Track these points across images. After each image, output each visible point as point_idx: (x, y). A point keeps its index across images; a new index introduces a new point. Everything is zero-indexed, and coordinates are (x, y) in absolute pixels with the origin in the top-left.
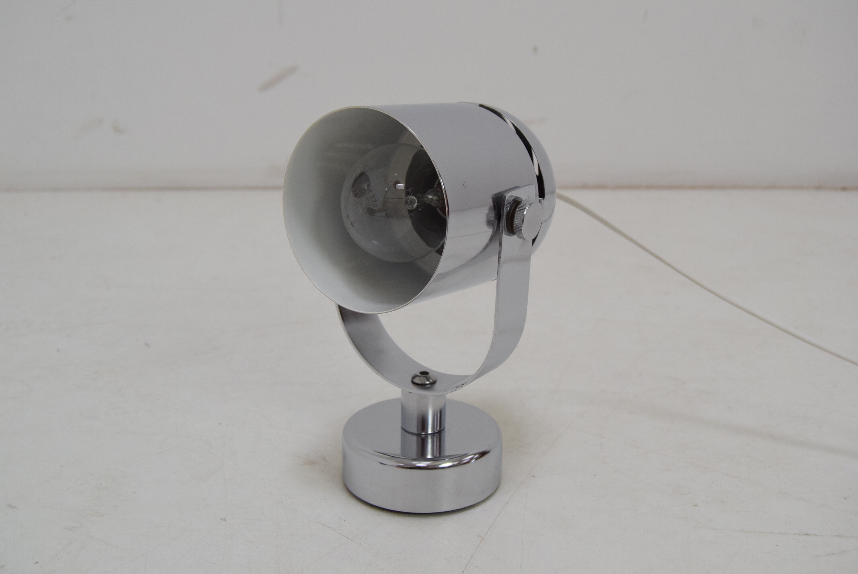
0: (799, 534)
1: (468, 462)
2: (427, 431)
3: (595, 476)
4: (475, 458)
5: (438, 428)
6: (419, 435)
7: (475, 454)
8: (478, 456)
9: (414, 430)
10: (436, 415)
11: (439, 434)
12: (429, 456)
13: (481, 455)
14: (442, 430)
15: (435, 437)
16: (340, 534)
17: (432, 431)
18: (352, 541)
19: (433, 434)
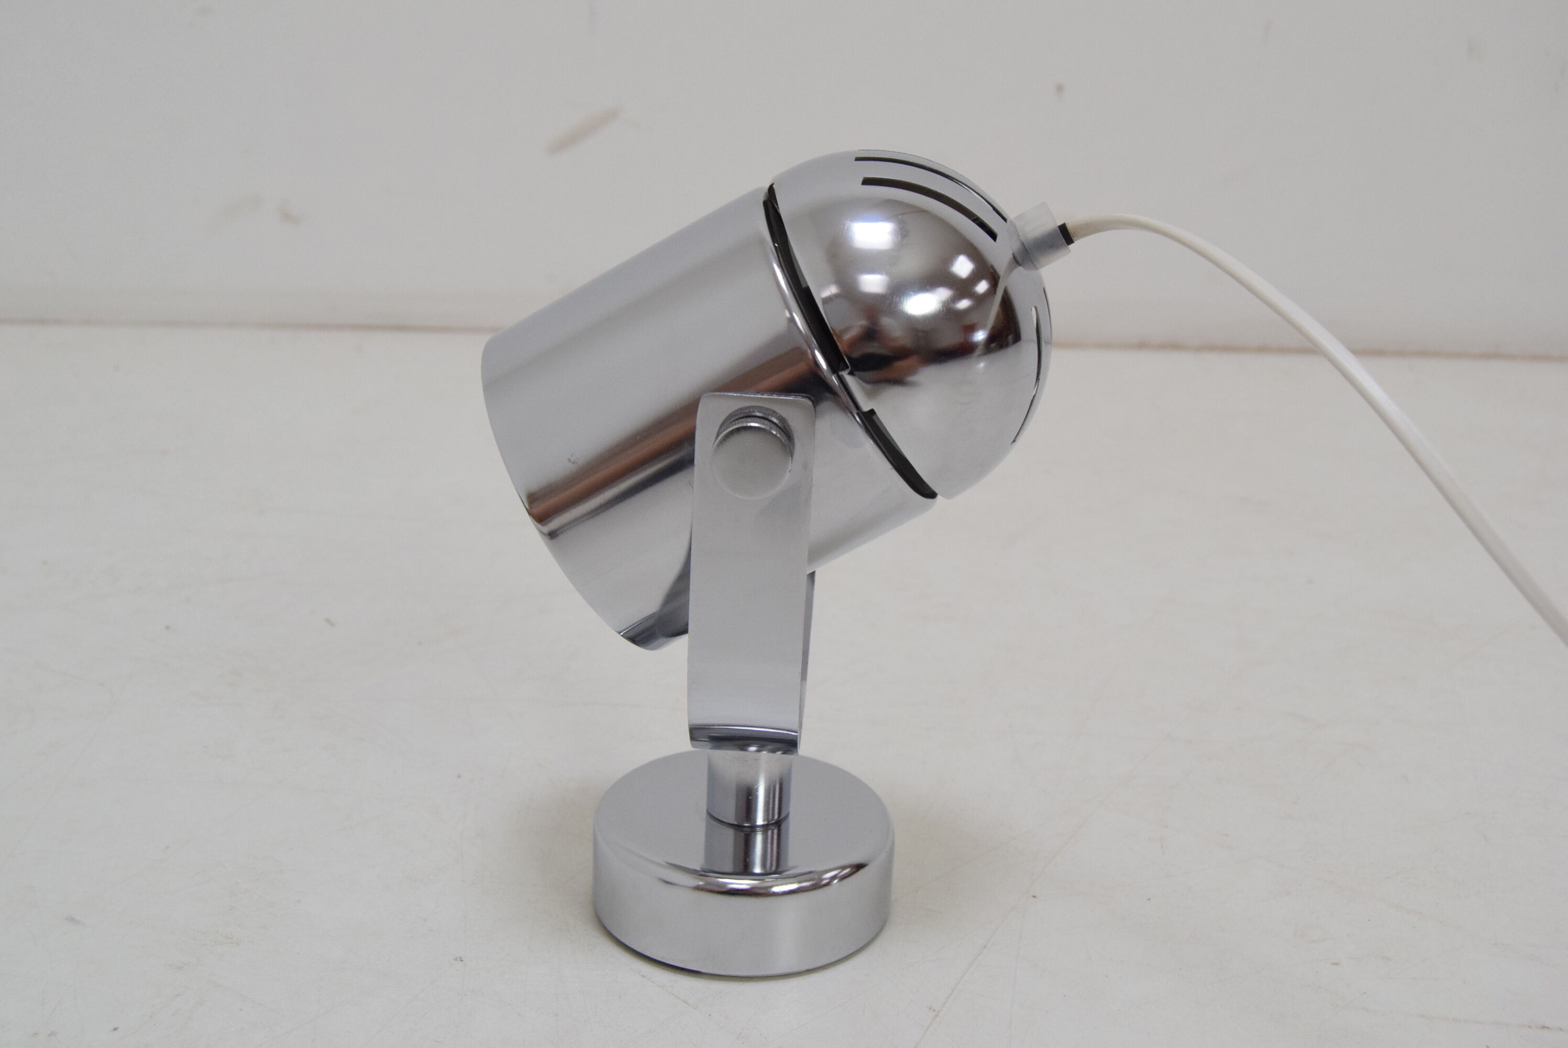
0: (1530, 1027)
1: (828, 884)
2: (755, 821)
3: (1149, 899)
4: (840, 877)
5: (776, 817)
6: (737, 827)
7: (844, 868)
8: (850, 871)
9: (731, 818)
10: (772, 789)
11: (777, 824)
12: (758, 870)
13: (854, 870)
14: (782, 819)
15: (770, 832)
16: (673, 994)
17: (764, 821)
18: (694, 1008)
19: (765, 828)
